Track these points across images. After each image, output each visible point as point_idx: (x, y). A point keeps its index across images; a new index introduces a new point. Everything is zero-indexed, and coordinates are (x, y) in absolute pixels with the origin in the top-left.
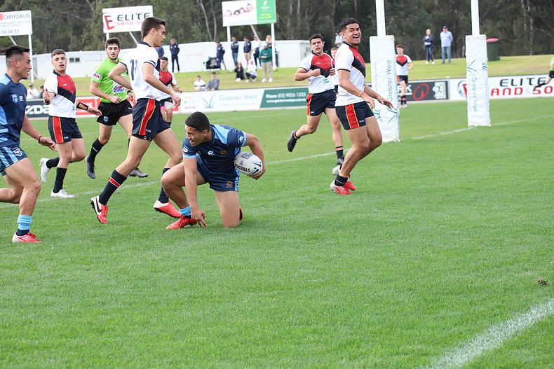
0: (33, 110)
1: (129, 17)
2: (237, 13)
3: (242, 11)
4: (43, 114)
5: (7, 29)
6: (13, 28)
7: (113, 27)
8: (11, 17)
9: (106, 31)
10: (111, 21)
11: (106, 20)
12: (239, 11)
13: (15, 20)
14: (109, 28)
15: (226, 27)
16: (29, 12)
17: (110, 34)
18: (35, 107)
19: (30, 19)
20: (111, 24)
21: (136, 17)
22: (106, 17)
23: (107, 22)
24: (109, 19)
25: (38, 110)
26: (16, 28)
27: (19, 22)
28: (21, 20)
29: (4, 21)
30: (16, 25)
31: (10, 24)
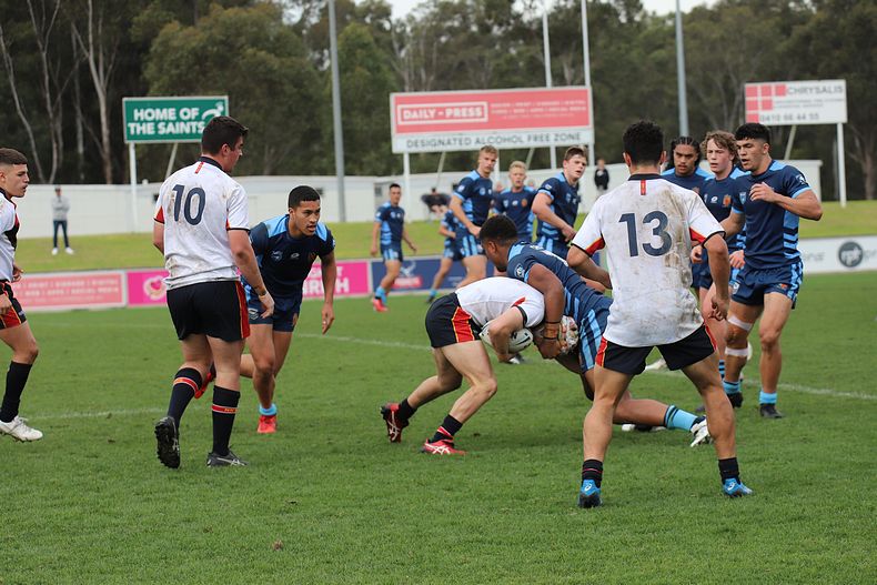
5: (795, 112)
6: (807, 111)
8: (804, 90)
13: (813, 96)
16: (842, 83)
19: (843, 95)
26: (814, 110)
27: (820, 101)
28: (823, 96)
29: (788, 98)
30: (815, 106)
31: (802, 104)
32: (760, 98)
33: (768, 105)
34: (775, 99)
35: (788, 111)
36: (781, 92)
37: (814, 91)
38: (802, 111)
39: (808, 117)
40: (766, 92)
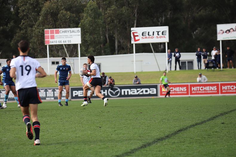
0: (142, 92)
1: (151, 34)
2: (228, 32)
3: (231, 30)
4: (150, 94)
5: (62, 40)
6: (67, 39)
7: (139, 40)
8: (65, 32)
9: (133, 42)
10: (137, 36)
11: (134, 35)
12: (229, 31)
13: (68, 34)
14: (135, 40)
15: (219, 41)
17: (136, 44)
18: (144, 90)
19: (80, 33)
20: (137, 38)
21: (156, 34)
22: (133, 33)
23: (135, 36)
24: (135, 34)
25: (146, 91)
26: (69, 39)
27: (72, 35)
28: (73, 34)
29: (60, 34)
30: (69, 37)
31: (65, 37)
32: (50, 35)
33: (53, 37)
34: (55, 35)
35: (60, 39)
36: (57, 32)
37: (69, 32)
38: (65, 39)
39: (67, 41)
40: (52, 32)
